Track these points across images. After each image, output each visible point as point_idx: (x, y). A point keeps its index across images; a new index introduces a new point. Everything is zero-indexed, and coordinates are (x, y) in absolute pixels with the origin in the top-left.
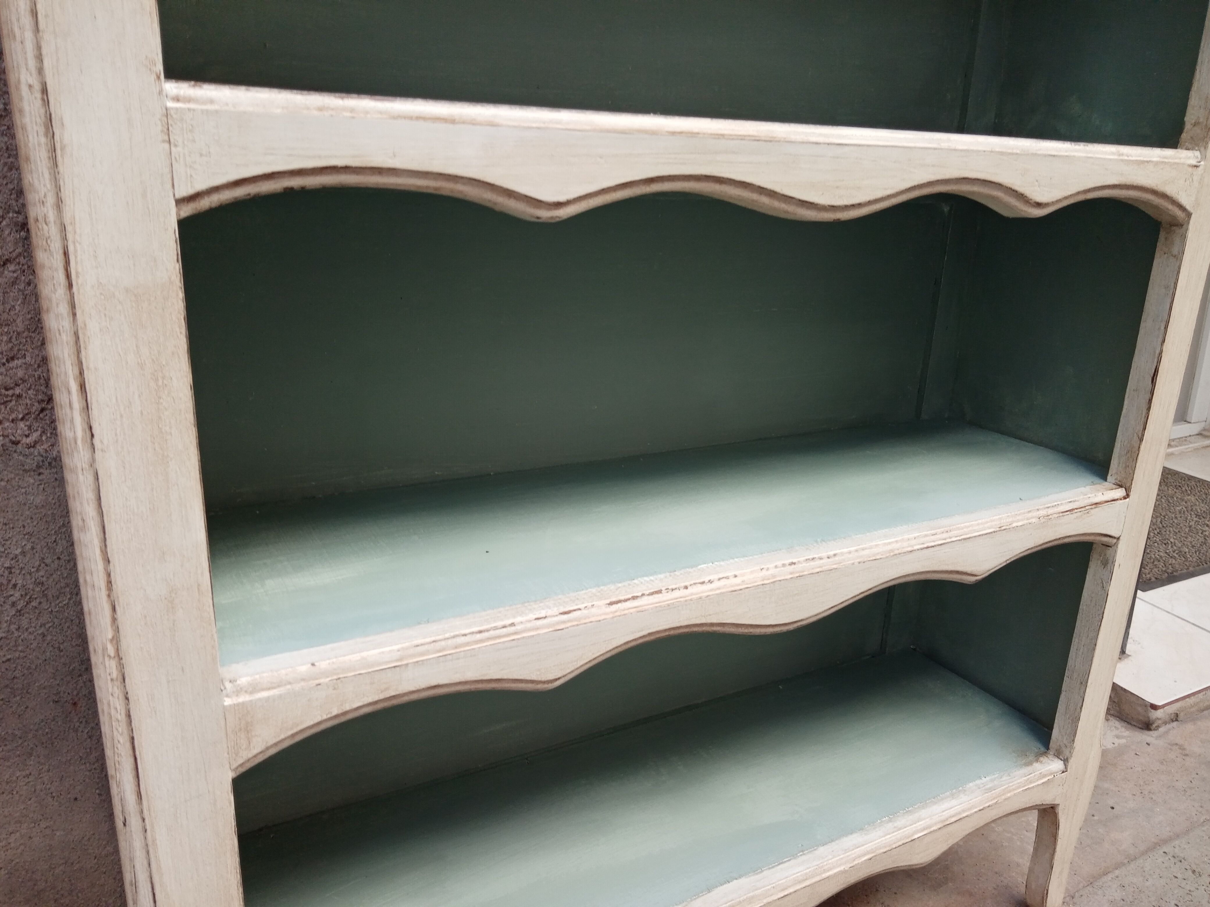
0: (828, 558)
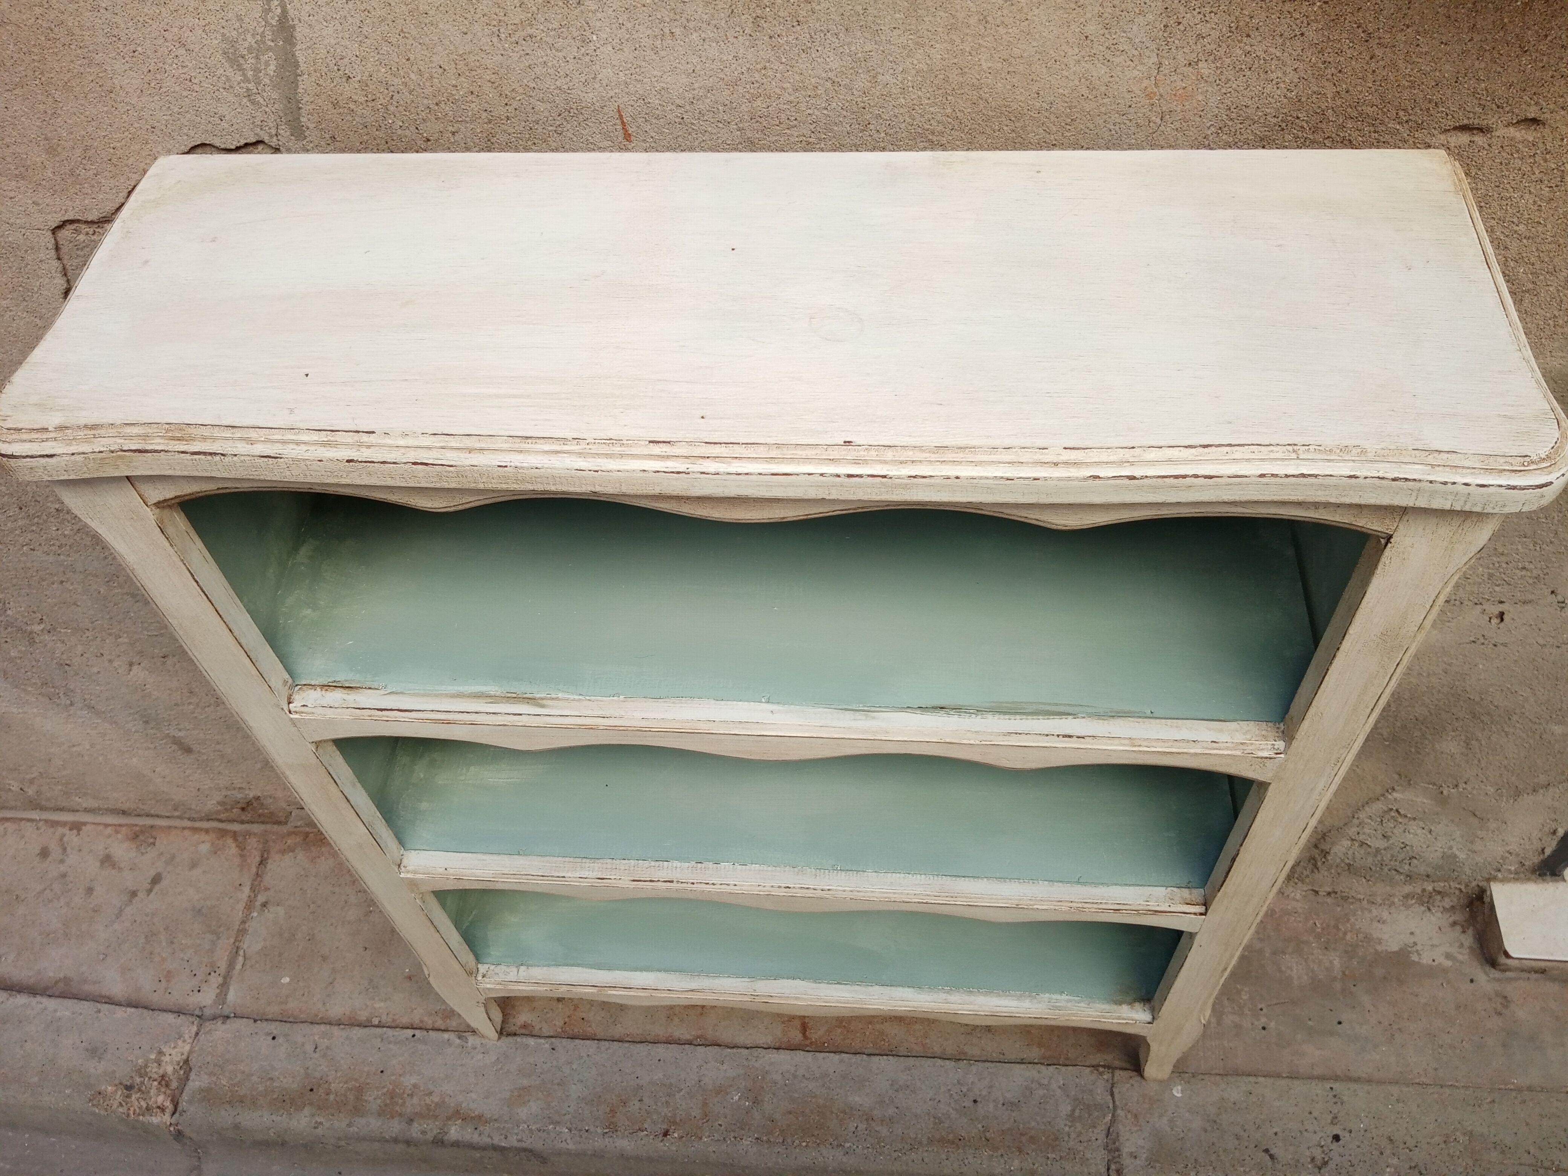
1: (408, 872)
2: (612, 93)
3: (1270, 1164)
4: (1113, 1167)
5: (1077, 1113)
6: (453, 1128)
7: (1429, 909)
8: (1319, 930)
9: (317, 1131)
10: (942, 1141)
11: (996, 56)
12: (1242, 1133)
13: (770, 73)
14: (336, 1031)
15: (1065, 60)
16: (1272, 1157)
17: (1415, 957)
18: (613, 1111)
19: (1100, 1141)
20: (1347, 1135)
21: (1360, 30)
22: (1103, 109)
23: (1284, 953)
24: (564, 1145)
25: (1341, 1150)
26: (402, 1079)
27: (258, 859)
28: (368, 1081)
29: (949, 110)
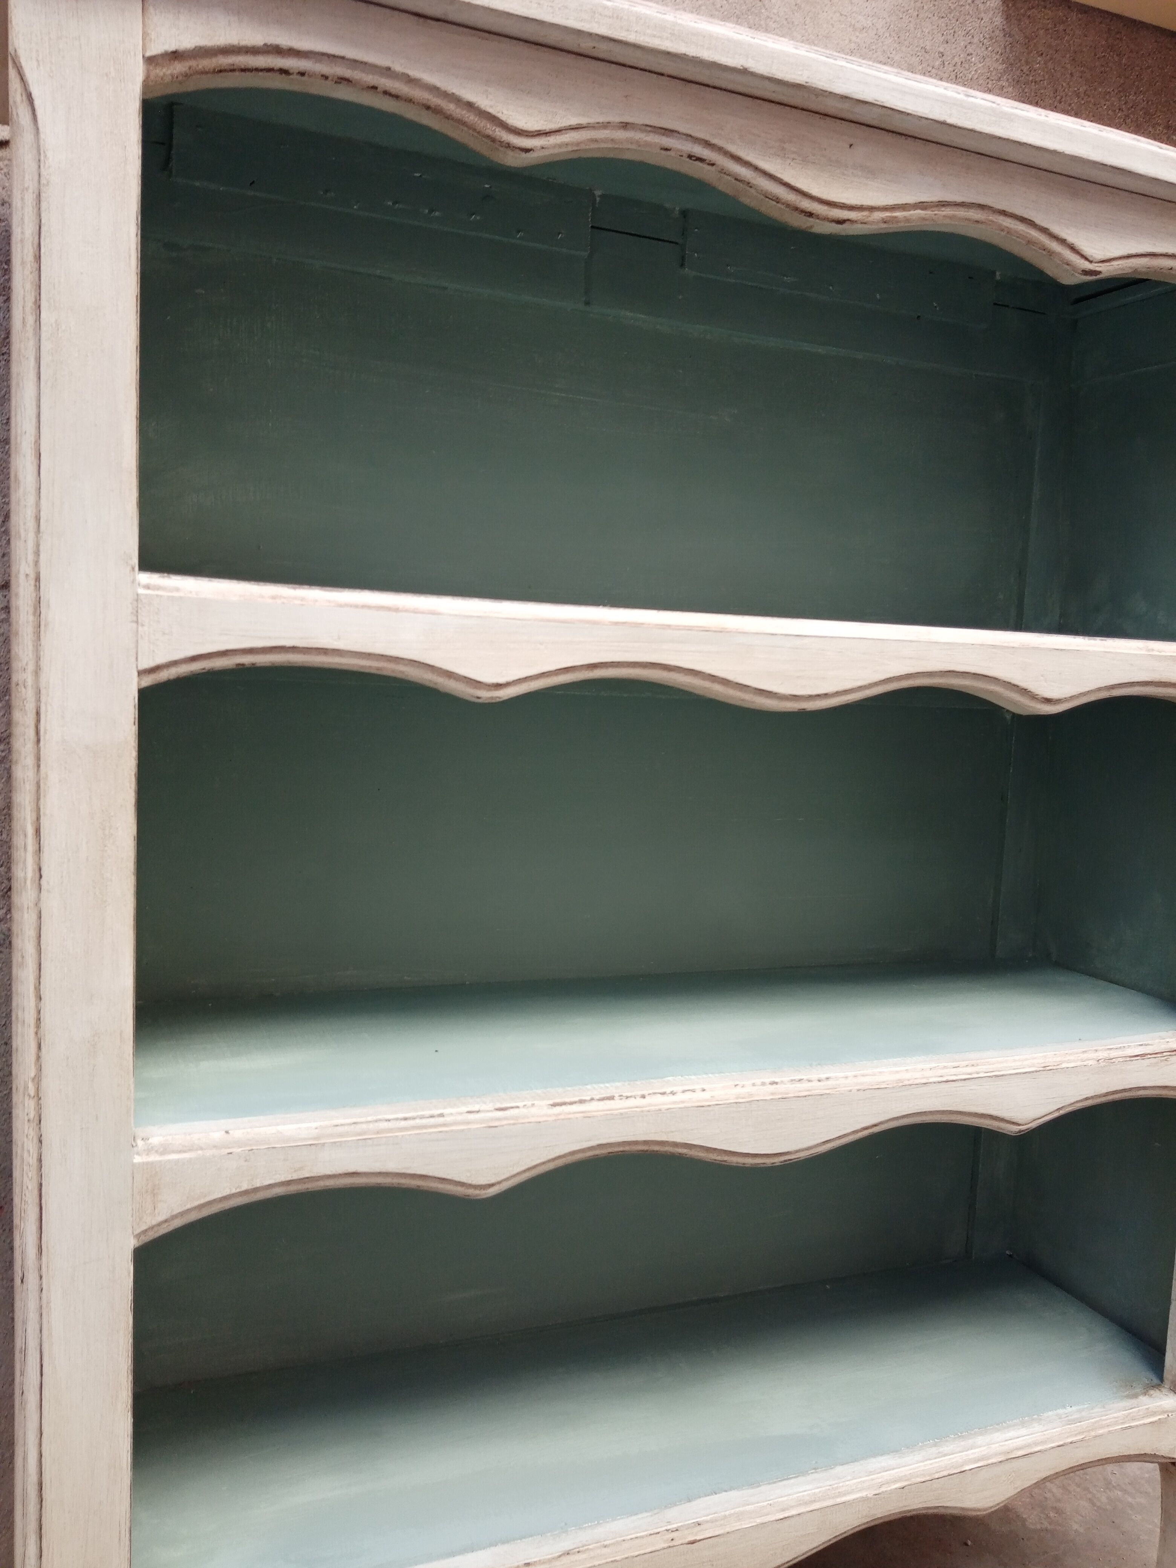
0: (819, 1081)
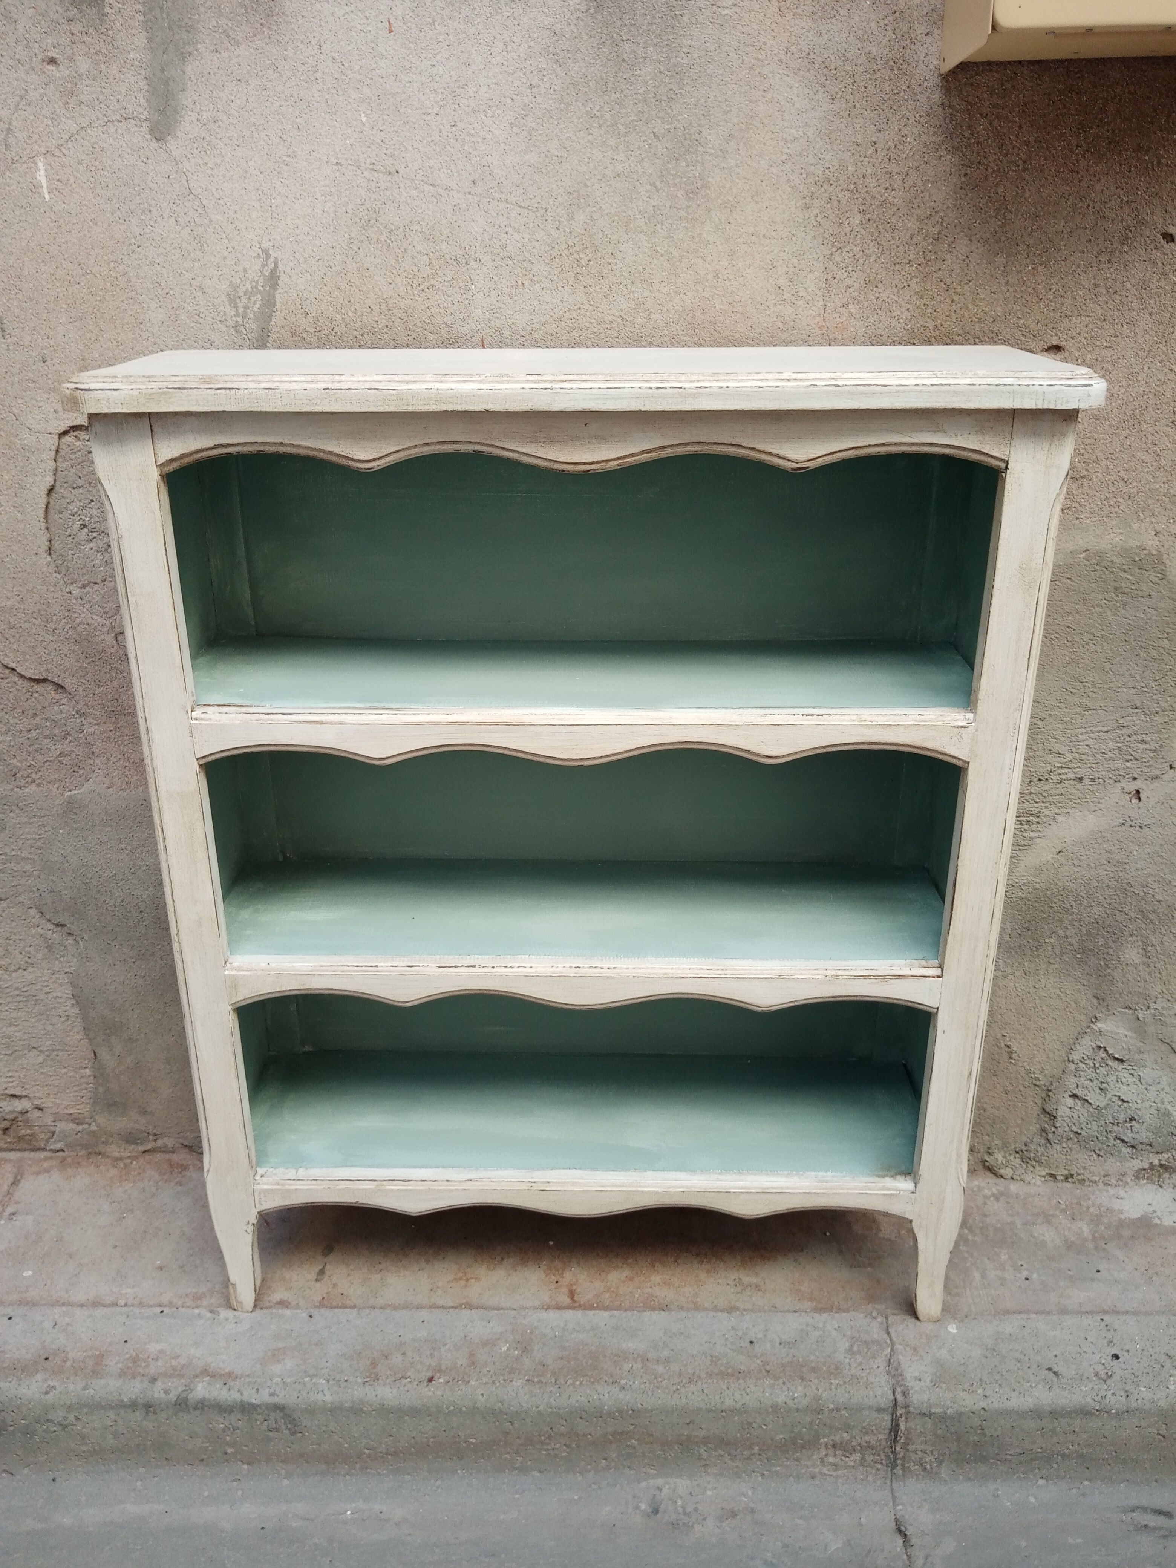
1: (232, 969)
2: (479, 327)
3: (1055, 1379)
4: (899, 1390)
5: (855, 1348)
6: (200, 1385)
7: (1161, 1186)
8: (1064, 1207)
9: (48, 1397)
10: (722, 1375)
11: (724, 301)
12: (1022, 1357)
13: (583, 312)
14: (78, 1311)
15: (768, 304)
16: (1055, 1373)
17: (1158, 1222)
18: (374, 1364)
19: (882, 1368)
20: (1126, 1354)
21: (942, 284)
22: (793, 338)
23: (1034, 1224)
24: (320, 1397)
25: (1123, 1366)
26: (147, 1346)
27: (11, 1180)
28: (109, 1349)
29: (696, 339)
